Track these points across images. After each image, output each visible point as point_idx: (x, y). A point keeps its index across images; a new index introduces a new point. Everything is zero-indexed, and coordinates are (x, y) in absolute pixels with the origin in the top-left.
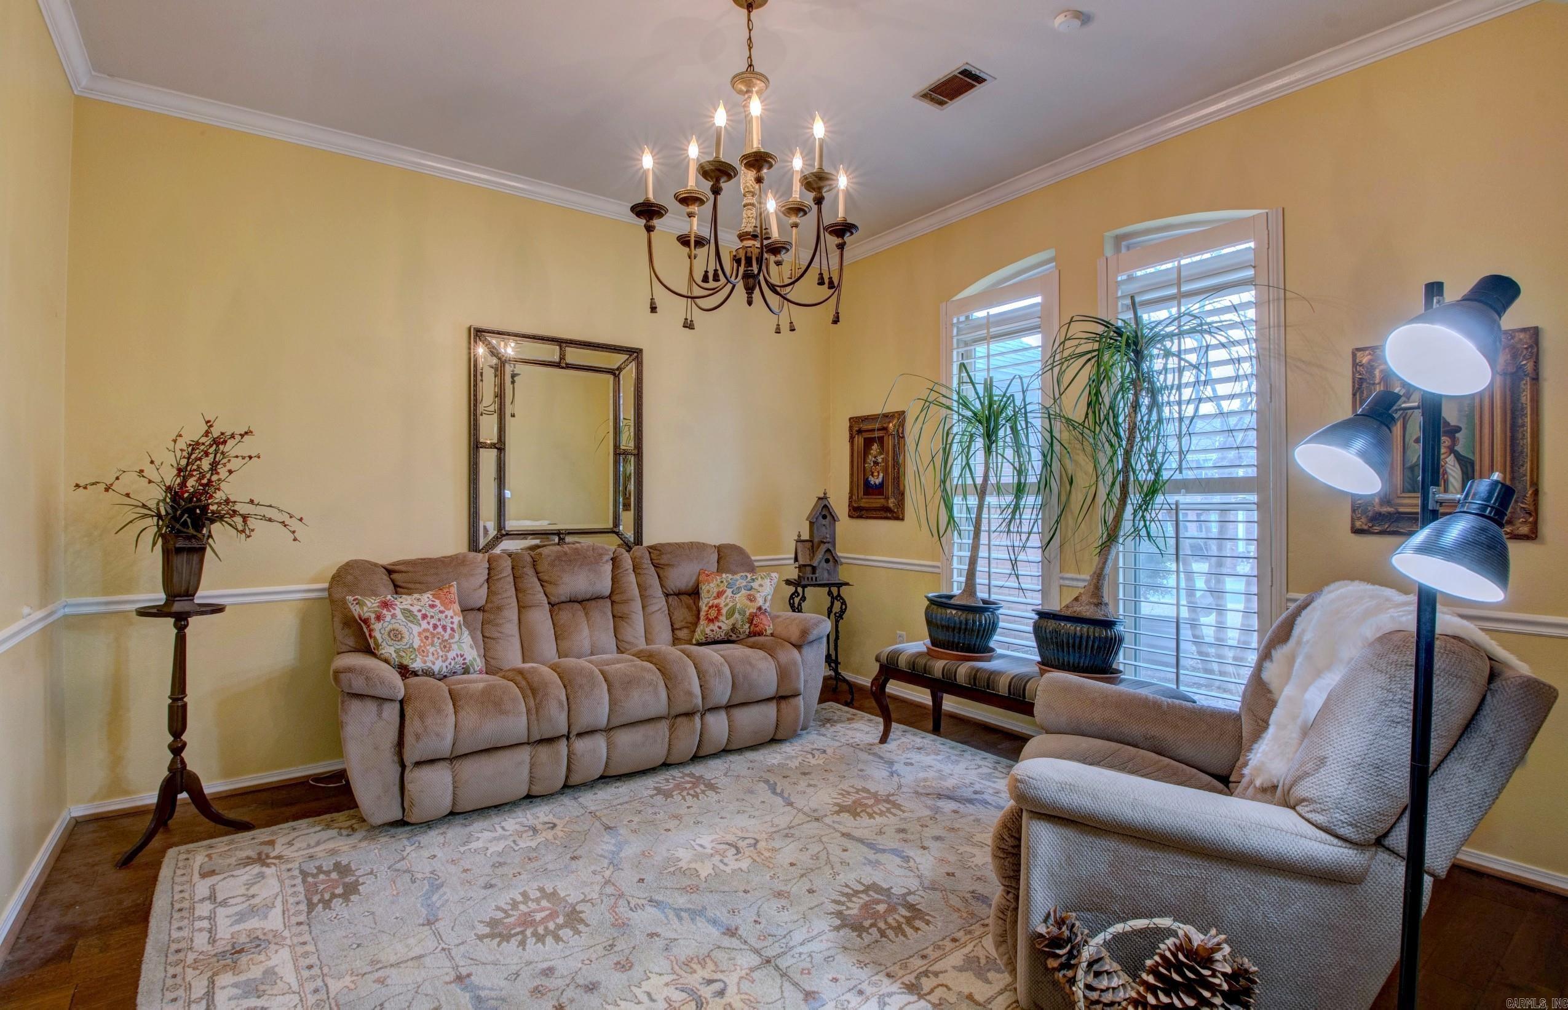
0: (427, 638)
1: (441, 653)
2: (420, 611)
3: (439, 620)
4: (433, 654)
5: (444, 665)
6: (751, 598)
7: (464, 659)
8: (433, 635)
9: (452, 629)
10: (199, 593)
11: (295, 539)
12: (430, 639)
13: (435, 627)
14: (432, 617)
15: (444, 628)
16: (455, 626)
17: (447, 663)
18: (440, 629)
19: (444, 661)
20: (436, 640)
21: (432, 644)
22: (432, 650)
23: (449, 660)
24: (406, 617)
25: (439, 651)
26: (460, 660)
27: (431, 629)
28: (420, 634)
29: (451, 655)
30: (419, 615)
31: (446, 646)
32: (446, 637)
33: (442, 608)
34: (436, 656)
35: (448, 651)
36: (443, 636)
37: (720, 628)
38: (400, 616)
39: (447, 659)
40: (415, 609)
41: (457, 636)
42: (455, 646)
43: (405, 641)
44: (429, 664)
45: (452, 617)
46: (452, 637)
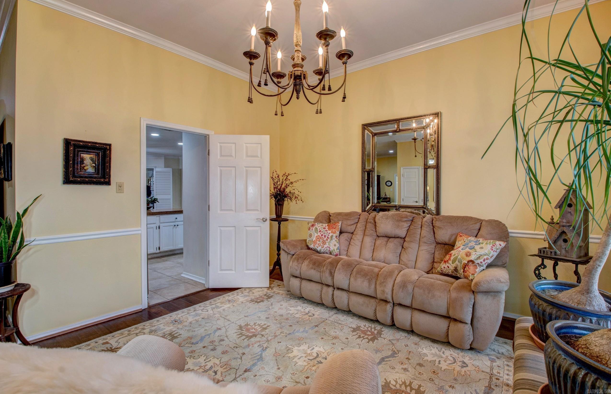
0: (318, 238)
1: (322, 245)
2: (320, 229)
3: (324, 233)
4: (318, 244)
5: (322, 249)
6: (468, 254)
7: (330, 249)
8: (320, 238)
9: (328, 237)
10: (283, 216)
11: (296, 203)
12: (319, 239)
13: (322, 235)
14: (322, 232)
15: (325, 236)
16: (329, 237)
17: (323, 248)
18: (323, 236)
19: (322, 248)
20: (321, 240)
21: (319, 241)
22: (318, 242)
23: (324, 248)
24: (315, 230)
25: (321, 244)
26: (328, 249)
27: (320, 236)
28: (316, 236)
29: (325, 246)
30: (319, 230)
31: (324, 243)
32: (325, 239)
33: (327, 230)
34: (319, 245)
35: (324, 245)
36: (324, 239)
37: (448, 267)
38: (314, 230)
39: (323, 247)
40: (318, 228)
41: (329, 240)
42: (327, 243)
43: (312, 238)
44: (316, 247)
45: (329, 233)
46: (327, 240)
